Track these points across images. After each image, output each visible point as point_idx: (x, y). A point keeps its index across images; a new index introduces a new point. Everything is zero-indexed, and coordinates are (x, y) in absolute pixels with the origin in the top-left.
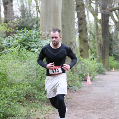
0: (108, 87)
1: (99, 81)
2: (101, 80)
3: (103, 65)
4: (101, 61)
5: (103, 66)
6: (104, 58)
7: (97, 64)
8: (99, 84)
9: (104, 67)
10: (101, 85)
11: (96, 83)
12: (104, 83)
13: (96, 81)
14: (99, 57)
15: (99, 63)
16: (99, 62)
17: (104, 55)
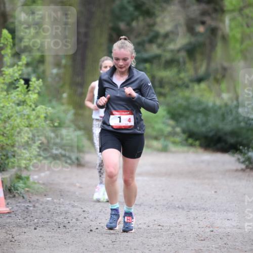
0: (91, 230)
1: (49, 199)
2: (62, 194)
3: (76, 114)
4: (65, 95)
5: (74, 122)
6: (78, 79)
7: (41, 109)
8: (49, 211)
9: (79, 128)
10: (59, 219)
11: (34, 206)
12: (73, 206)
13: (34, 198)
14: (57, 75)
15: (53, 108)
16: (54, 103)
17: (83, 67)
